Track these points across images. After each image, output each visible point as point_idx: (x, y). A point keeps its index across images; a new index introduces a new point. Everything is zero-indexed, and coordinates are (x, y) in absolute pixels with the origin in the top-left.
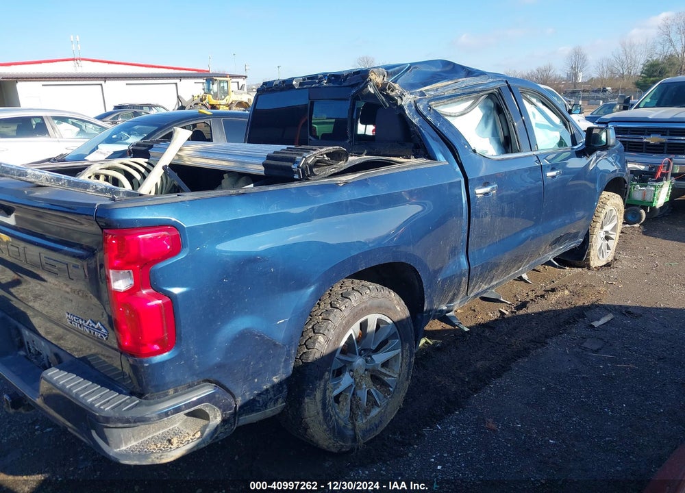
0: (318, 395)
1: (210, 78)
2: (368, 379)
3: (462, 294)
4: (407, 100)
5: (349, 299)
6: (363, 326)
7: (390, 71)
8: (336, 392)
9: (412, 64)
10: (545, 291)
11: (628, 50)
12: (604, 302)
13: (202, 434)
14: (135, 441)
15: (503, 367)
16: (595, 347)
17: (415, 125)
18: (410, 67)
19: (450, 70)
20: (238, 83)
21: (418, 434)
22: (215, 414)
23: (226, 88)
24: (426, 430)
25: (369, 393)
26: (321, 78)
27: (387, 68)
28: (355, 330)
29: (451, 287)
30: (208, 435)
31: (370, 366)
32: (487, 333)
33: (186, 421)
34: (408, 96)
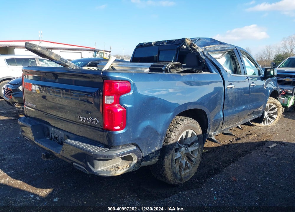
0: (170, 156)
1: (96, 51)
2: (186, 157)
3: (219, 128)
4: (200, 50)
5: (183, 121)
6: (187, 133)
7: (192, 40)
8: (176, 158)
9: (200, 38)
10: (247, 134)
11: (268, 49)
12: (272, 140)
13: (130, 166)
14: (104, 167)
15: (235, 159)
16: (271, 155)
17: (204, 60)
18: (199, 39)
19: (214, 42)
20: (107, 54)
21: (205, 181)
22: (135, 158)
23: (102, 55)
24: (207, 179)
25: (186, 162)
26: (164, 42)
27: (191, 39)
28: (184, 134)
29: (217, 124)
30: (132, 166)
31: (187, 152)
32: (226, 148)
33: (122, 162)
34: (200, 49)
